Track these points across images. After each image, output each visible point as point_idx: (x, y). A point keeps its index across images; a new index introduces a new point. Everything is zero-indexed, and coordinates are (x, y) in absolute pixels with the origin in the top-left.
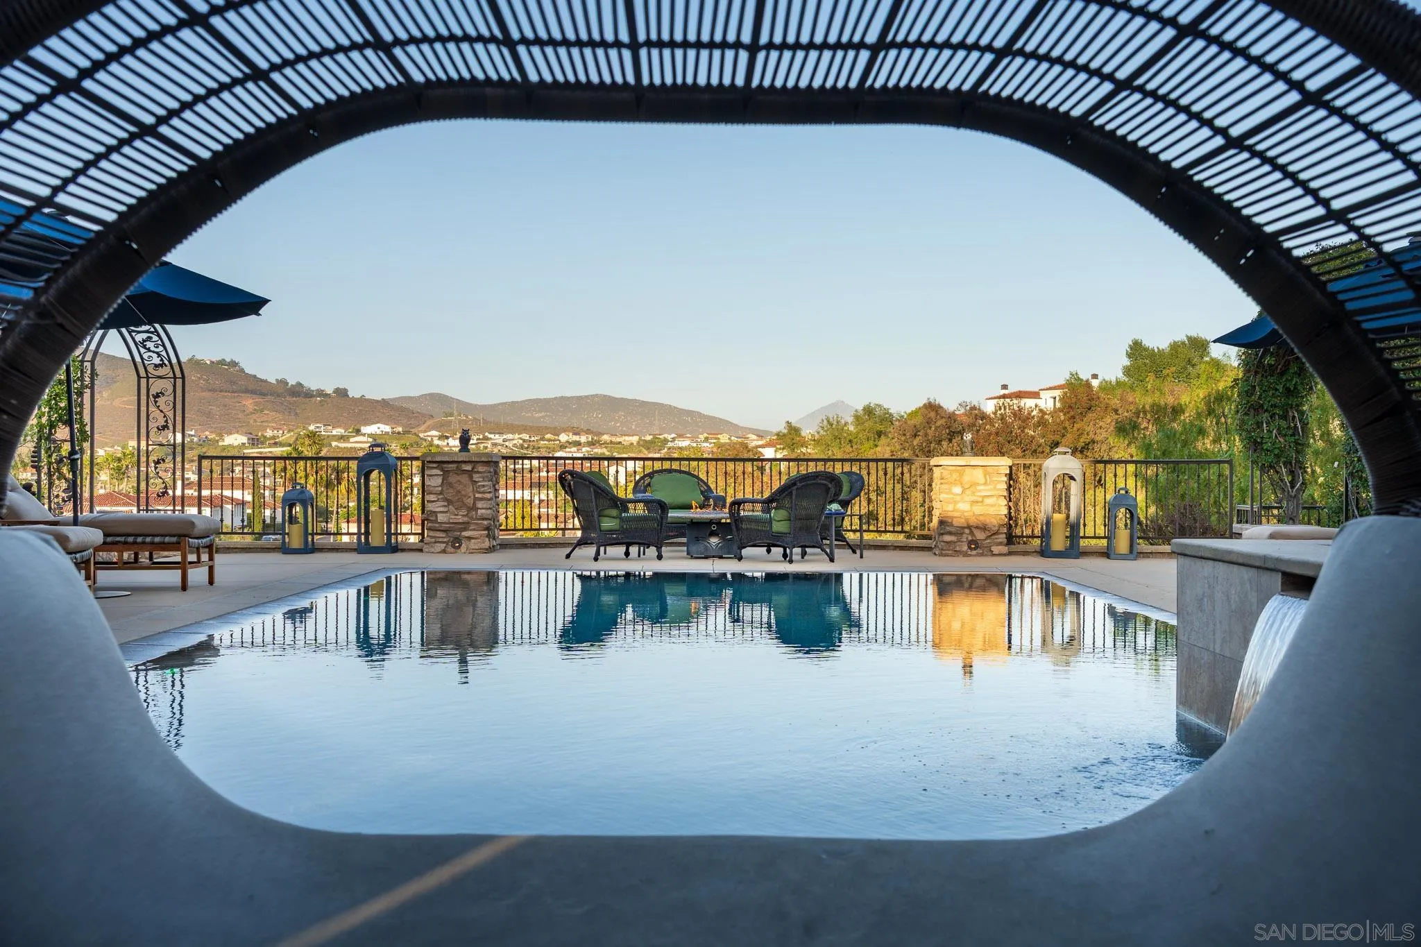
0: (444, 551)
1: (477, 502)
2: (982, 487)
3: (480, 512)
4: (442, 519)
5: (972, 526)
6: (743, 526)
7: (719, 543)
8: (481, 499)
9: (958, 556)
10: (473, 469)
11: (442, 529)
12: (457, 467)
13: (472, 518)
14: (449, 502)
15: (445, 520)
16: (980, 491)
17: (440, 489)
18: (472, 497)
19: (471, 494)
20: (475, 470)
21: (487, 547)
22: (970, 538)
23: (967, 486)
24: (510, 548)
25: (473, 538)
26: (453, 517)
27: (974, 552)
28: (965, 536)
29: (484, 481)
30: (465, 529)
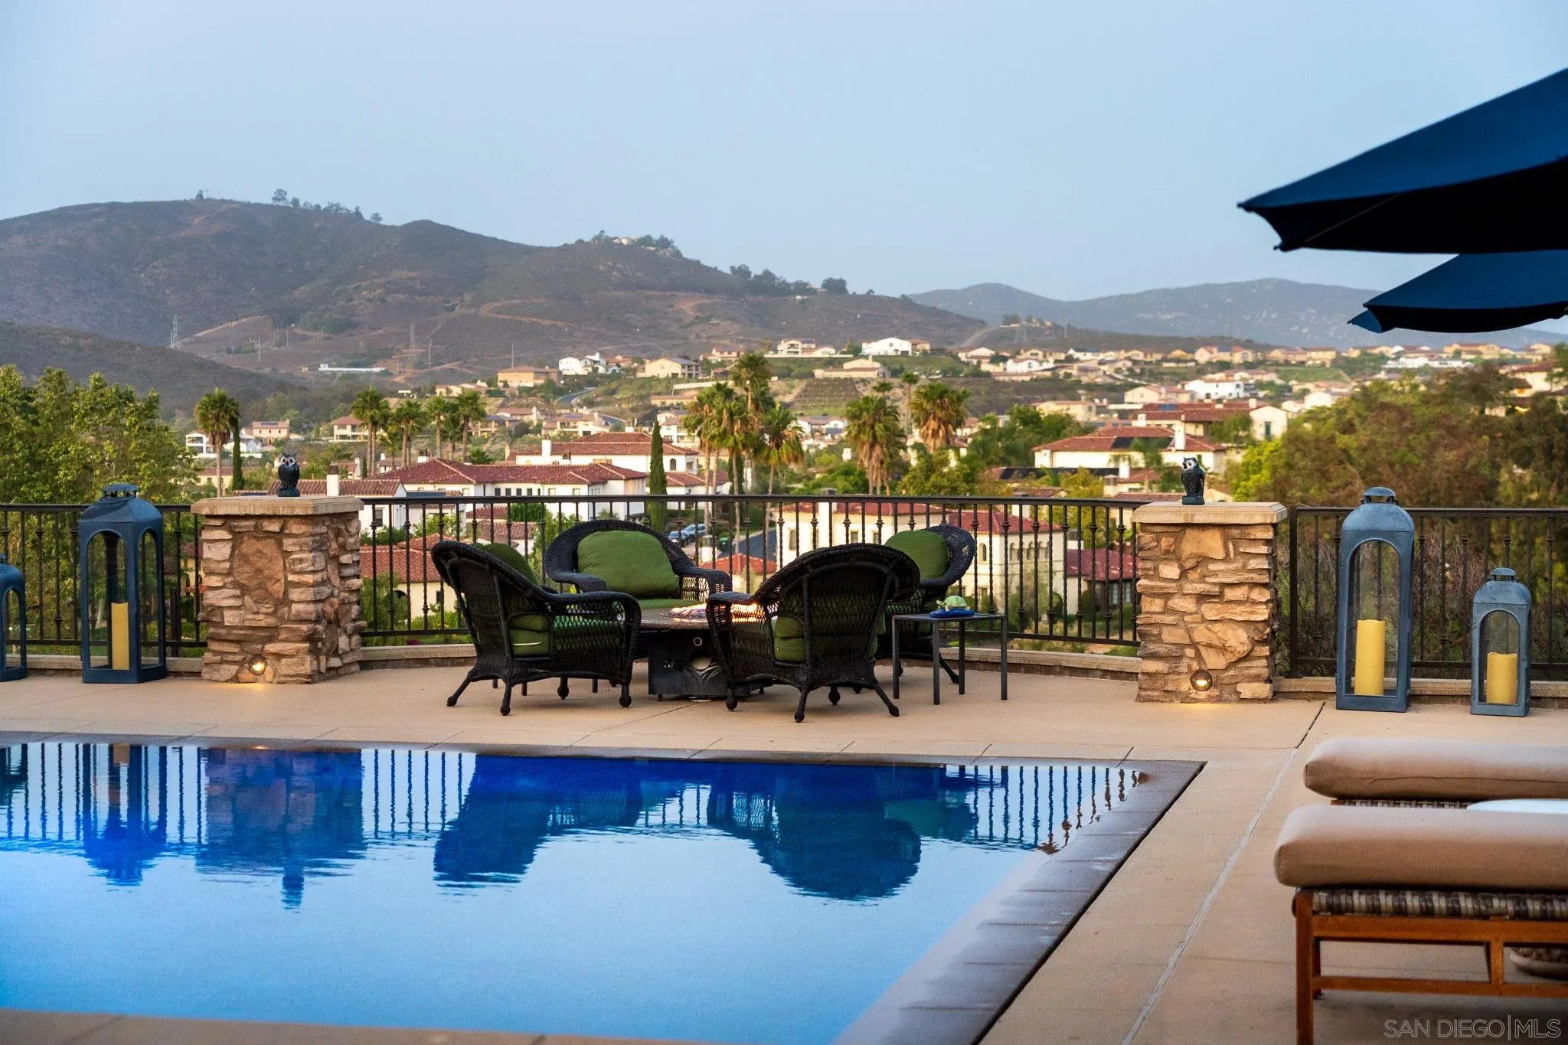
0: (236, 679)
1: (290, 590)
2: (1222, 566)
3: (295, 607)
4: (231, 619)
5: (1198, 643)
6: (737, 645)
7: (710, 672)
8: (298, 585)
9: (1172, 701)
10: (282, 529)
11: (232, 638)
12: (256, 527)
13: (282, 619)
14: (244, 589)
15: (236, 622)
16: (1215, 574)
17: (227, 565)
18: (283, 581)
19: (281, 576)
20: (287, 531)
21: (309, 672)
22: (1195, 666)
23: (1188, 565)
24: (394, 667)
25: (284, 656)
26: (250, 616)
27: (1203, 695)
28: (1185, 662)
29: (301, 551)
30: (272, 639)
